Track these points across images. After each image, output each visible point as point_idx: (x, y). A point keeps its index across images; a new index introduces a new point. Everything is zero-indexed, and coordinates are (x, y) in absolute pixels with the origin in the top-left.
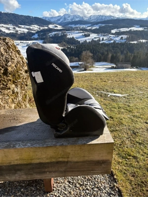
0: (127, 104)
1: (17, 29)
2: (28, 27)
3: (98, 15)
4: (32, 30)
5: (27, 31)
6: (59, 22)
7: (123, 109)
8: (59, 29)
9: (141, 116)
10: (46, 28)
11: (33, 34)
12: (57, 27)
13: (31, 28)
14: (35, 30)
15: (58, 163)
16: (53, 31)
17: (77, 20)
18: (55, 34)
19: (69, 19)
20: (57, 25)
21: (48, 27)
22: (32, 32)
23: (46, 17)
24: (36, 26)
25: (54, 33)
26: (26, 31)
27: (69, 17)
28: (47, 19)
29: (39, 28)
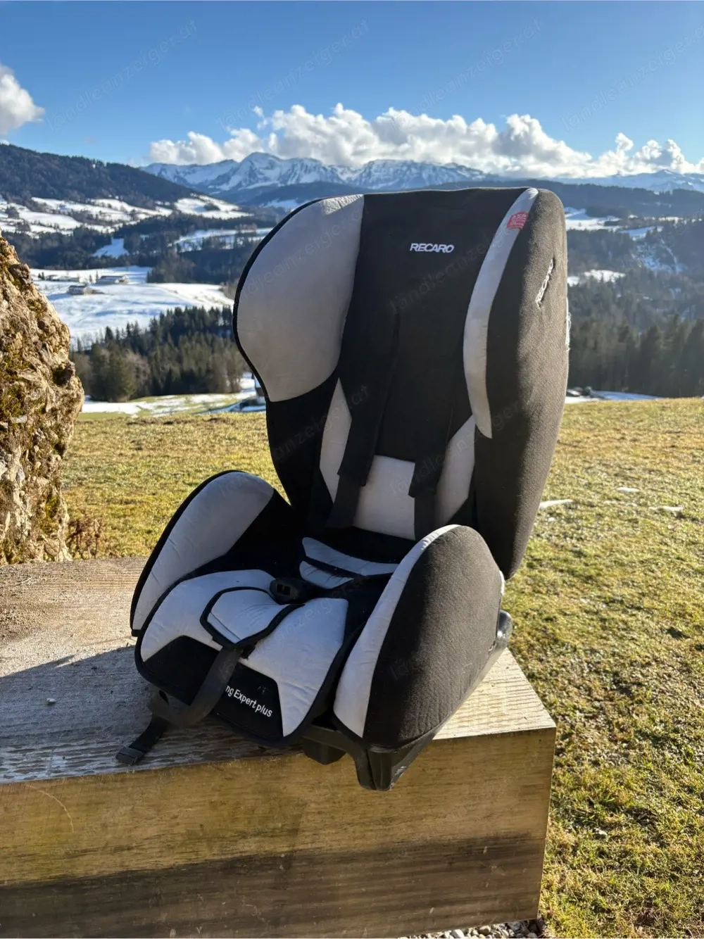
0: (569, 543)
1: (26, 214)
2: (78, 208)
3: (405, 163)
4: (98, 222)
5: (74, 224)
6: (225, 187)
7: (555, 568)
8: (225, 216)
9: (646, 602)
10: (166, 212)
11: (104, 240)
12: (216, 209)
13: (94, 211)
14: (111, 223)
15: (232, 867)
16: (197, 228)
17: (307, 179)
18: (206, 243)
19: (272, 178)
20: (216, 203)
21: (171, 207)
22: (99, 229)
23: (164, 167)
24: (116, 203)
25: (200, 236)
26: (68, 225)
27: (272, 166)
28: (169, 176)
29: (133, 214)
